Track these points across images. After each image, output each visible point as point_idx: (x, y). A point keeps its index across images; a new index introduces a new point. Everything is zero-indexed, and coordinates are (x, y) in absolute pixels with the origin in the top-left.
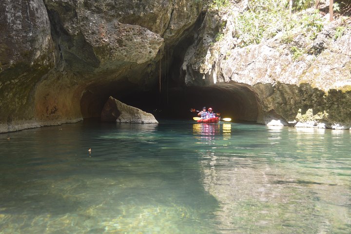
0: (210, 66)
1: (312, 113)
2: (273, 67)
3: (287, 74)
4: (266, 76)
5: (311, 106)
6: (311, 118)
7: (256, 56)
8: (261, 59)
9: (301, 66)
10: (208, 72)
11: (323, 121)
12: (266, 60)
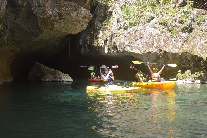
0: (103, 42)
1: (190, 73)
2: (158, 41)
3: (170, 46)
4: (154, 47)
5: (189, 69)
6: (189, 77)
7: (143, 34)
8: (147, 35)
9: (180, 40)
10: (102, 45)
11: (199, 78)
12: (151, 36)
